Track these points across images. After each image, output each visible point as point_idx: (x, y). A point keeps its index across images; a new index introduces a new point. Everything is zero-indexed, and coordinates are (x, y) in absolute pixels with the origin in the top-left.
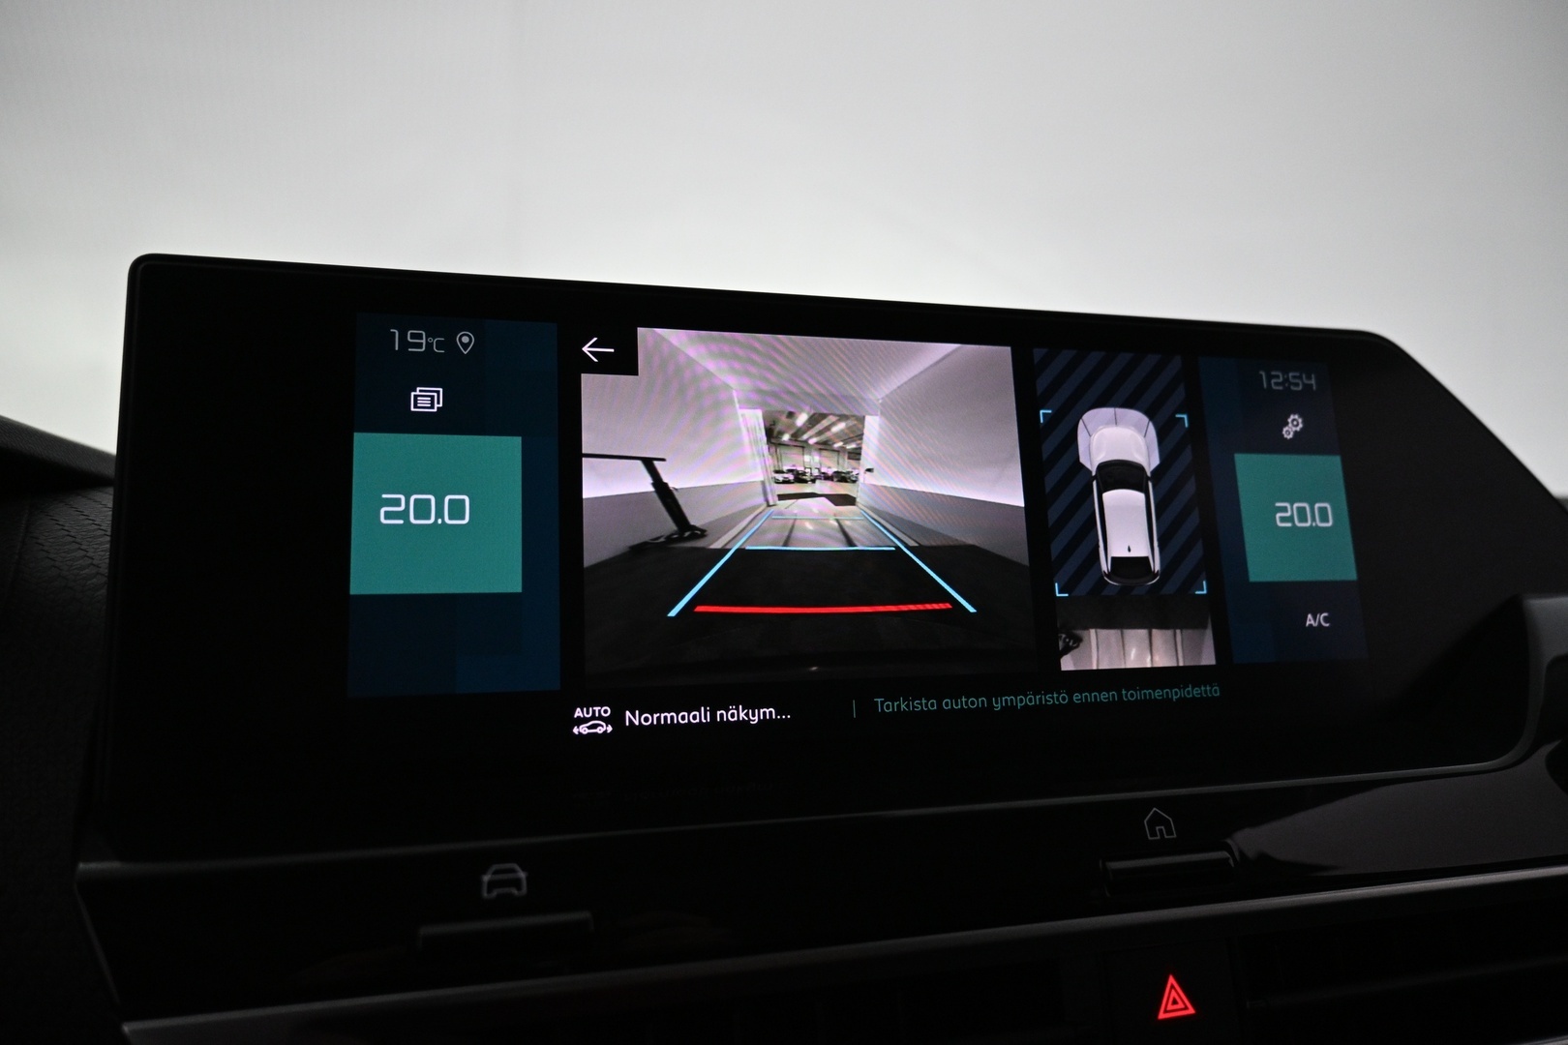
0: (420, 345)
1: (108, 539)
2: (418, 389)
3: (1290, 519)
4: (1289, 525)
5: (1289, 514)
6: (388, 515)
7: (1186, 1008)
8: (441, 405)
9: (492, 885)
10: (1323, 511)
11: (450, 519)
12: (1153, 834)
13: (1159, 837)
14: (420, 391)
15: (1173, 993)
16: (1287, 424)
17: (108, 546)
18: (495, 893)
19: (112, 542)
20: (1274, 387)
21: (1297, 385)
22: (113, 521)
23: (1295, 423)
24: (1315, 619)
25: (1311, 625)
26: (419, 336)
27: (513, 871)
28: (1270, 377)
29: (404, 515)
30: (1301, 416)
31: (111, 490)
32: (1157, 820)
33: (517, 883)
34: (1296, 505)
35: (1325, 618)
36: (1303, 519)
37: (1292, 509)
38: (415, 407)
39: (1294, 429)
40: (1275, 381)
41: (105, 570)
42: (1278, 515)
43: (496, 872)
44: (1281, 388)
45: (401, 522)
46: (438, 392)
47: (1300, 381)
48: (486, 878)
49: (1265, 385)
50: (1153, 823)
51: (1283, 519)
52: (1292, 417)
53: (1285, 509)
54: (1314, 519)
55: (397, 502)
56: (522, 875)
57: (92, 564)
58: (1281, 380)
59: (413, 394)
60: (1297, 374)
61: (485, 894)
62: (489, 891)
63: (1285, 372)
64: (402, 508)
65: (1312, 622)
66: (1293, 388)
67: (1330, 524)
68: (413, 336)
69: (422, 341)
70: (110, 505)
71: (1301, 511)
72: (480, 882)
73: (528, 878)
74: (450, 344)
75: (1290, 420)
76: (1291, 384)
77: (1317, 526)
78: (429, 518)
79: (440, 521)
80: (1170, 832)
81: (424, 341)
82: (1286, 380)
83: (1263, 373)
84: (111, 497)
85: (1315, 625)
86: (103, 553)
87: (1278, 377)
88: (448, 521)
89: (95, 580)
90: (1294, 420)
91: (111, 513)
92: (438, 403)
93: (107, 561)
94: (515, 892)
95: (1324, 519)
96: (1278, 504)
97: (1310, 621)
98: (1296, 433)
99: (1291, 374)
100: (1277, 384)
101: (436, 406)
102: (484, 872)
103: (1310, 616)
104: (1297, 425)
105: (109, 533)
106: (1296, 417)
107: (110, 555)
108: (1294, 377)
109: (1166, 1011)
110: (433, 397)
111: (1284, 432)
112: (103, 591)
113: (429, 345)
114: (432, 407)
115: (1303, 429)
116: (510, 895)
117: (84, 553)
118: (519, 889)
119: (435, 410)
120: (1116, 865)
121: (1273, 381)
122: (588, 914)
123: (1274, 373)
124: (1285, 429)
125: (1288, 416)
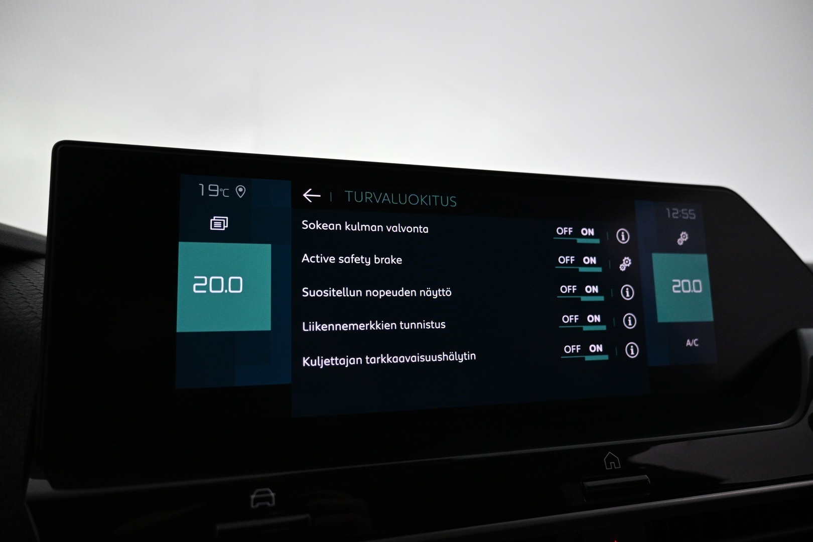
0: (215, 193)
1: (42, 295)
2: (215, 217)
3: (680, 289)
4: (679, 292)
5: (679, 286)
6: (198, 288)
8: (227, 227)
9: (256, 500)
10: (697, 284)
11: (232, 290)
12: (609, 466)
13: (611, 468)
14: (216, 218)
16: (680, 237)
17: (41, 300)
18: (258, 505)
19: (44, 297)
20: (674, 217)
21: (686, 216)
22: (45, 283)
23: (684, 236)
24: (691, 342)
25: (689, 346)
26: (215, 188)
27: (268, 492)
28: (672, 212)
29: (207, 288)
30: (687, 233)
31: (43, 262)
32: (611, 458)
33: (269, 499)
34: (683, 281)
35: (697, 342)
36: (686, 288)
37: (681, 283)
38: (213, 227)
39: (683, 240)
40: (674, 213)
41: (40, 315)
42: (674, 286)
43: (258, 493)
44: (677, 217)
45: (205, 292)
46: (225, 219)
47: (689, 214)
48: (253, 497)
49: (669, 216)
50: (608, 460)
51: (676, 289)
52: (683, 233)
53: (677, 283)
54: (692, 289)
55: (202, 281)
56: (273, 494)
57: (32, 311)
58: (677, 213)
59: (211, 220)
60: (686, 210)
61: (252, 506)
62: (255, 504)
63: (680, 209)
64: (205, 284)
65: (690, 344)
66: (684, 218)
67: (700, 291)
68: (212, 188)
69: (216, 191)
70: (43, 272)
71: (686, 284)
72: (250, 499)
73: (275, 497)
74: (232, 192)
75: (681, 235)
76: (683, 215)
77: (694, 293)
78: (220, 290)
79: (226, 291)
80: (617, 465)
81: (218, 191)
82: (680, 213)
83: (668, 209)
84: (44, 267)
85: (691, 345)
86: (39, 304)
87: (676, 211)
88: (230, 291)
89: (34, 321)
90: (683, 235)
91: (43, 278)
92: (226, 225)
93: (41, 309)
94: (269, 504)
95: (698, 288)
96: (674, 281)
97: (688, 343)
98: (684, 242)
99: (683, 210)
100: (675, 215)
101: (224, 227)
102: (252, 494)
103: (688, 341)
104: (685, 238)
105: (42, 292)
106: (685, 233)
107: (43, 305)
108: (685, 212)
110: (222, 222)
111: (678, 242)
112: (39, 328)
113: (221, 193)
114: (222, 228)
115: (688, 240)
116: (266, 506)
117: (28, 304)
118: (271, 502)
119: (224, 229)
120: (589, 484)
121: (673, 214)
122: (308, 516)
123: (674, 209)
124: (679, 240)
125: (681, 233)
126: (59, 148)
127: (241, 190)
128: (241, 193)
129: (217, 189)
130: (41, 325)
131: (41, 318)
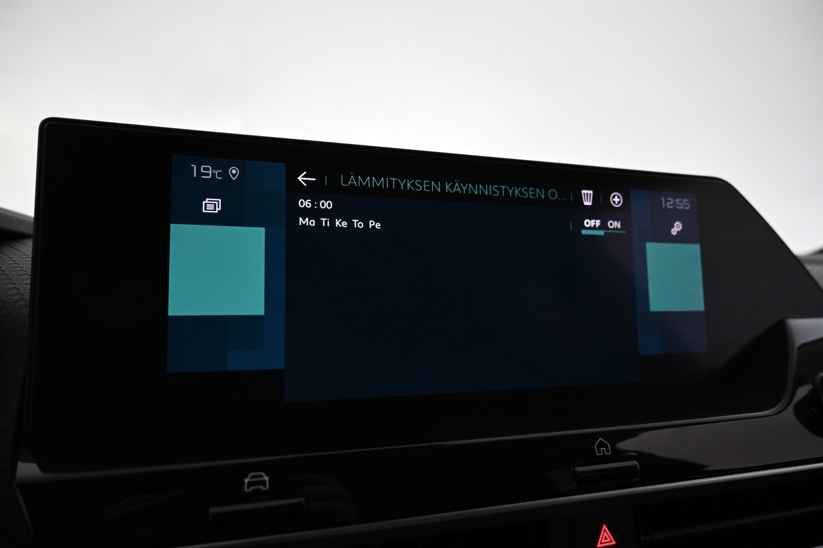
0: (208, 175)
1: (29, 276)
2: (207, 199)
7: (611, 541)
8: (220, 209)
9: (250, 484)
12: (599, 452)
13: (602, 454)
14: (208, 201)
15: (605, 533)
16: (673, 227)
17: (29, 281)
18: (251, 489)
19: (31, 278)
20: (669, 207)
21: (680, 206)
22: (32, 265)
26: (208, 169)
27: (261, 476)
28: (666, 201)
30: (681, 223)
32: (601, 444)
33: (263, 483)
38: (205, 209)
39: (677, 230)
41: (27, 296)
43: (252, 477)
44: (671, 207)
46: (218, 202)
47: (684, 204)
48: (247, 480)
49: (664, 206)
50: (599, 446)
52: (676, 223)
56: (266, 478)
57: (18, 293)
58: (672, 203)
59: (204, 202)
60: (680, 200)
61: (246, 490)
62: (248, 488)
63: (675, 198)
66: (678, 208)
68: (204, 169)
69: (209, 172)
72: (243, 483)
73: (269, 480)
74: (225, 174)
75: (675, 225)
76: (677, 205)
80: (608, 451)
81: (210, 172)
82: (675, 203)
83: (663, 199)
84: (31, 249)
86: (25, 286)
87: (670, 201)
89: (21, 303)
90: (677, 225)
93: (29, 291)
94: (262, 487)
98: (678, 232)
99: (677, 200)
100: (670, 205)
101: (217, 209)
102: (246, 477)
104: (679, 227)
105: (29, 273)
106: (679, 223)
107: (31, 287)
108: (679, 202)
109: (601, 543)
110: (215, 204)
112: (27, 310)
113: (213, 175)
114: (215, 210)
115: (682, 230)
116: (260, 489)
117: (14, 286)
118: (265, 486)
119: (217, 212)
120: (580, 469)
121: (668, 203)
122: (302, 499)
123: (668, 199)
124: (672, 230)
125: (674, 223)
126: (47, 124)
127: (234, 172)
128: (234, 175)
129: (209, 171)
130: (28, 307)
131: (29, 300)
